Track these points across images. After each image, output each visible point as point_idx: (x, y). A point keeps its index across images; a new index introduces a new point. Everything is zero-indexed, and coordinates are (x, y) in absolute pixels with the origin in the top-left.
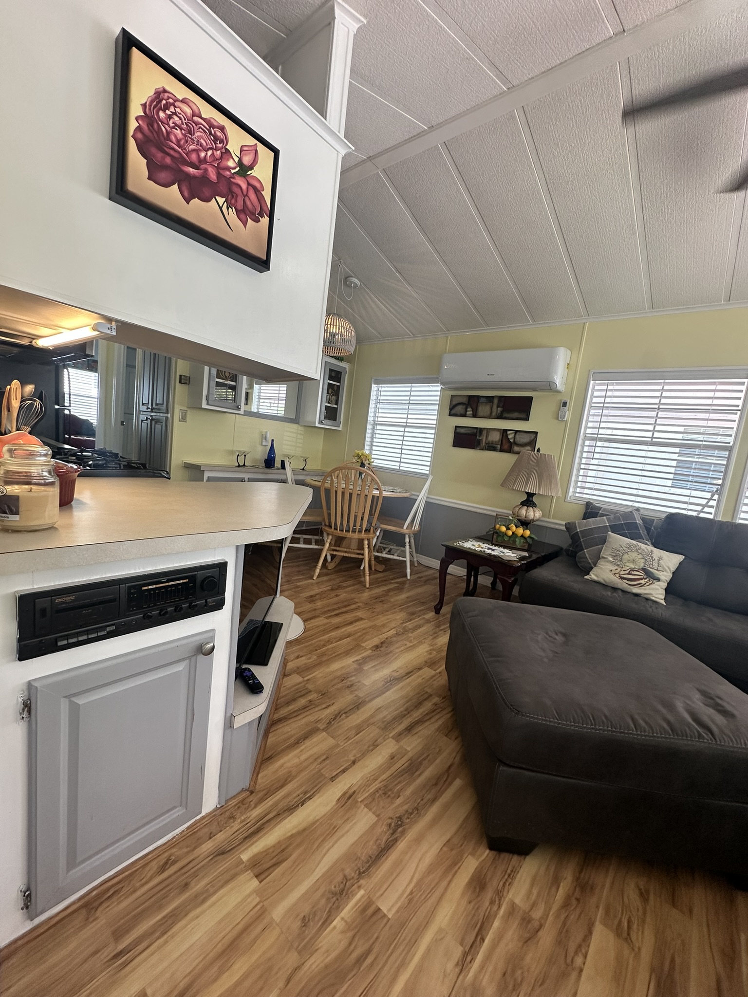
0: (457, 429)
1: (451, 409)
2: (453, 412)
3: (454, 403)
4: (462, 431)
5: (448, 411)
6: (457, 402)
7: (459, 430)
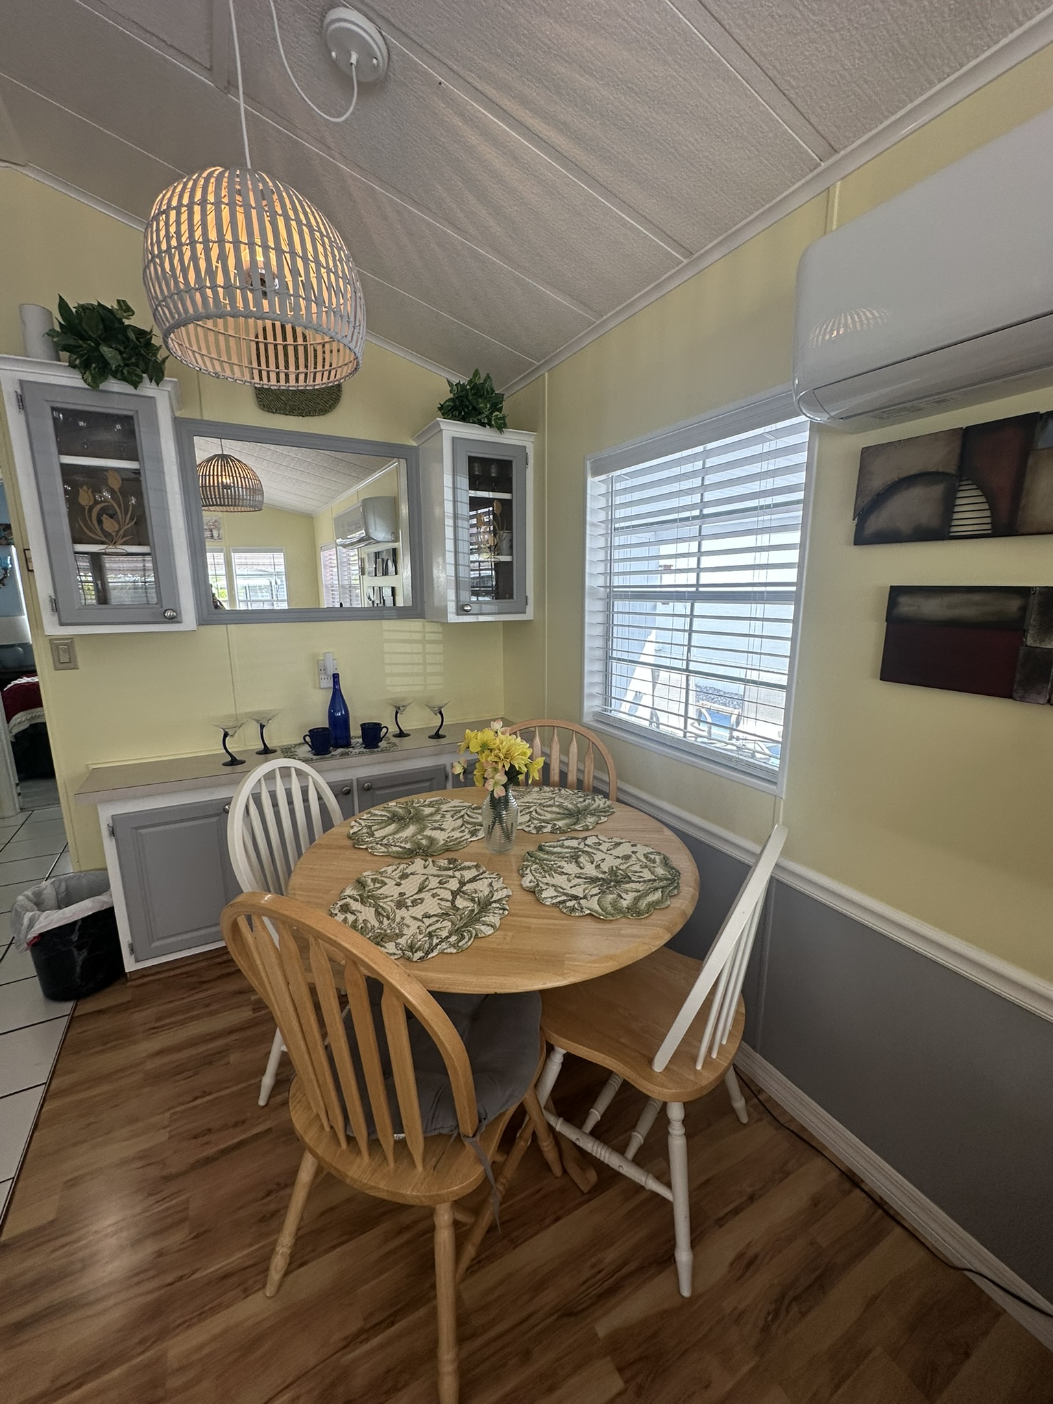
0: (903, 600)
1: (862, 515)
2: (876, 523)
3: (878, 482)
4: (932, 608)
5: (847, 525)
6: (894, 476)
7: (908, 606)
